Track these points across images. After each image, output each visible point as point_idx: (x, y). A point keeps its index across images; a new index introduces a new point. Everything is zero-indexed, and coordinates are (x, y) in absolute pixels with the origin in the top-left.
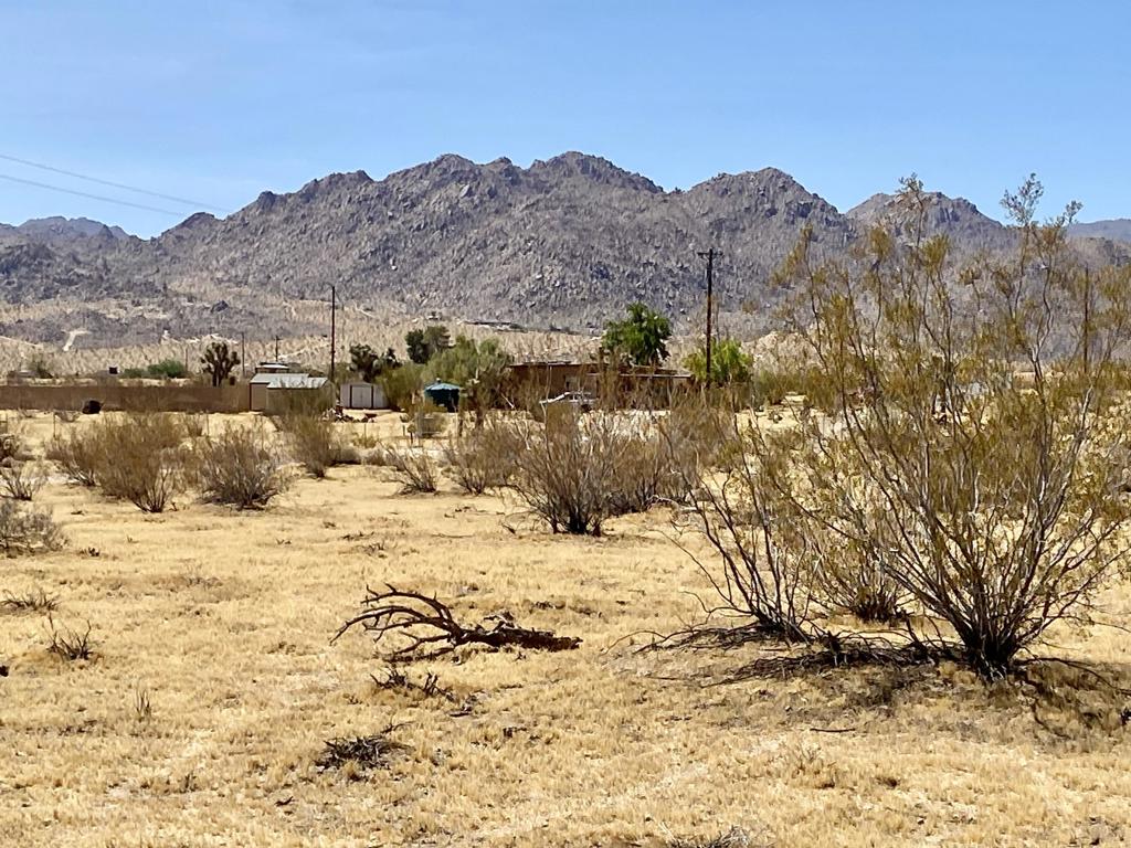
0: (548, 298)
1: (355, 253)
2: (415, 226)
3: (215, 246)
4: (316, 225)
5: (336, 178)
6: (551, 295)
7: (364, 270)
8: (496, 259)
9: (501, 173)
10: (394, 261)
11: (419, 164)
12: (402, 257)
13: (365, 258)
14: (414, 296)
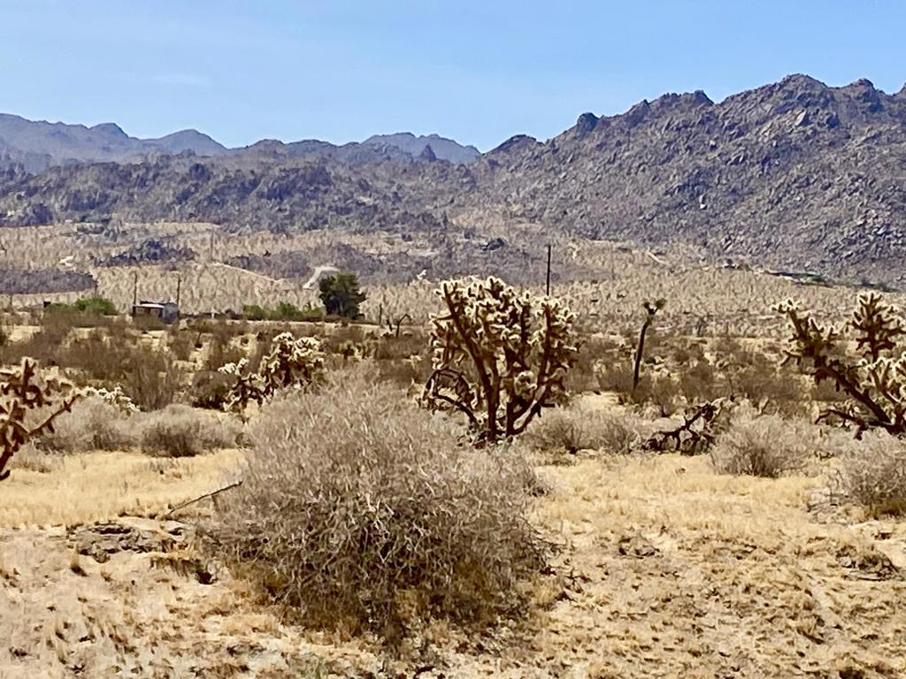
0: (868, 248)
1: (661, 188)
2: (733, 159)
3: (519, 175)
4: (627, 154)
5: (669, 100)
6: (871, 243)
7: (668, 209)
8: (818, 200)
9: (858, 98)
10: (704, 199)
11: (764, 84)
12: (714, 195)
13: (672, 194)
14: (718, 240)
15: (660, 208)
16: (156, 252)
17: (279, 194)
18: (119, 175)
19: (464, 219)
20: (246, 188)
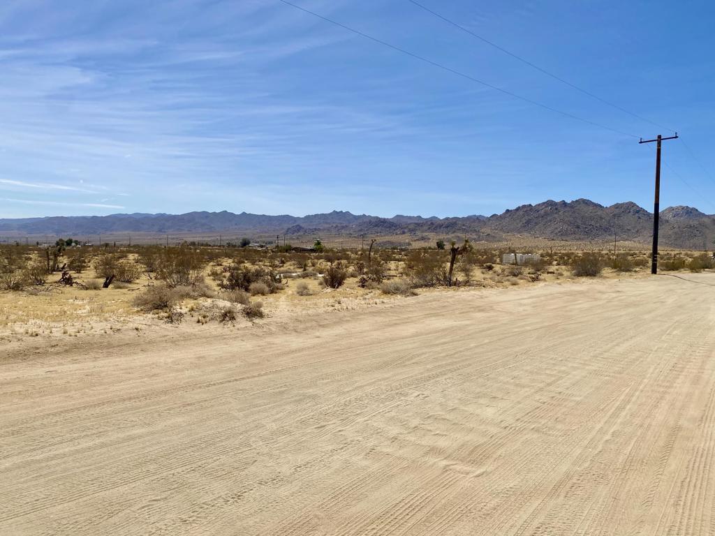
0: (563, 233)
1: (521, 223)
2: (536, 217)
3: (494, 222)
4: (515, 217)
5: (524, 206)
7: (523, 227)
8: (553, 224)
9: (562, 204)
10: (530, 225)
11: (543, 202)
12: (532, 224)
15: (521, 226)
16: (423, 239)
17: (447, 227)
18: (418, 224)
19: (483, 230)
20: (441, 226)
